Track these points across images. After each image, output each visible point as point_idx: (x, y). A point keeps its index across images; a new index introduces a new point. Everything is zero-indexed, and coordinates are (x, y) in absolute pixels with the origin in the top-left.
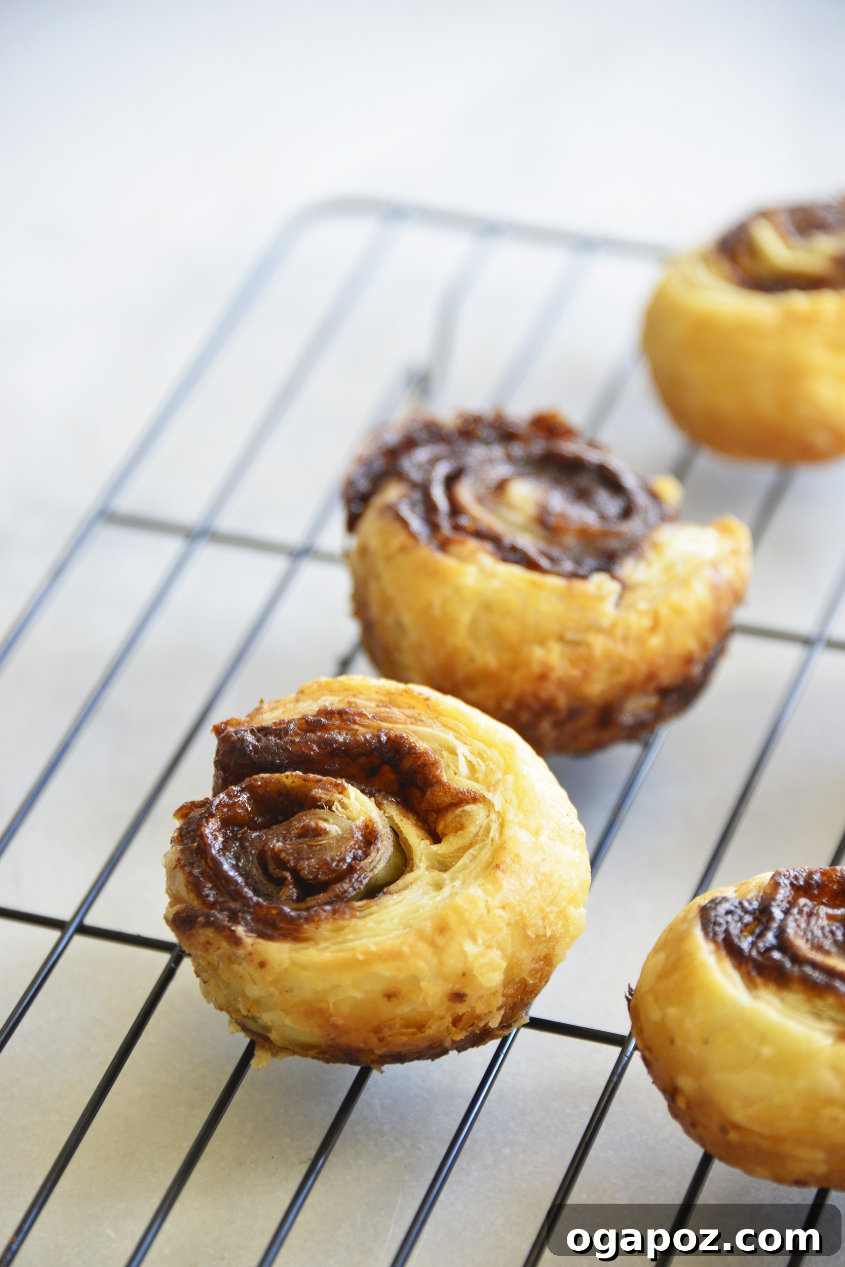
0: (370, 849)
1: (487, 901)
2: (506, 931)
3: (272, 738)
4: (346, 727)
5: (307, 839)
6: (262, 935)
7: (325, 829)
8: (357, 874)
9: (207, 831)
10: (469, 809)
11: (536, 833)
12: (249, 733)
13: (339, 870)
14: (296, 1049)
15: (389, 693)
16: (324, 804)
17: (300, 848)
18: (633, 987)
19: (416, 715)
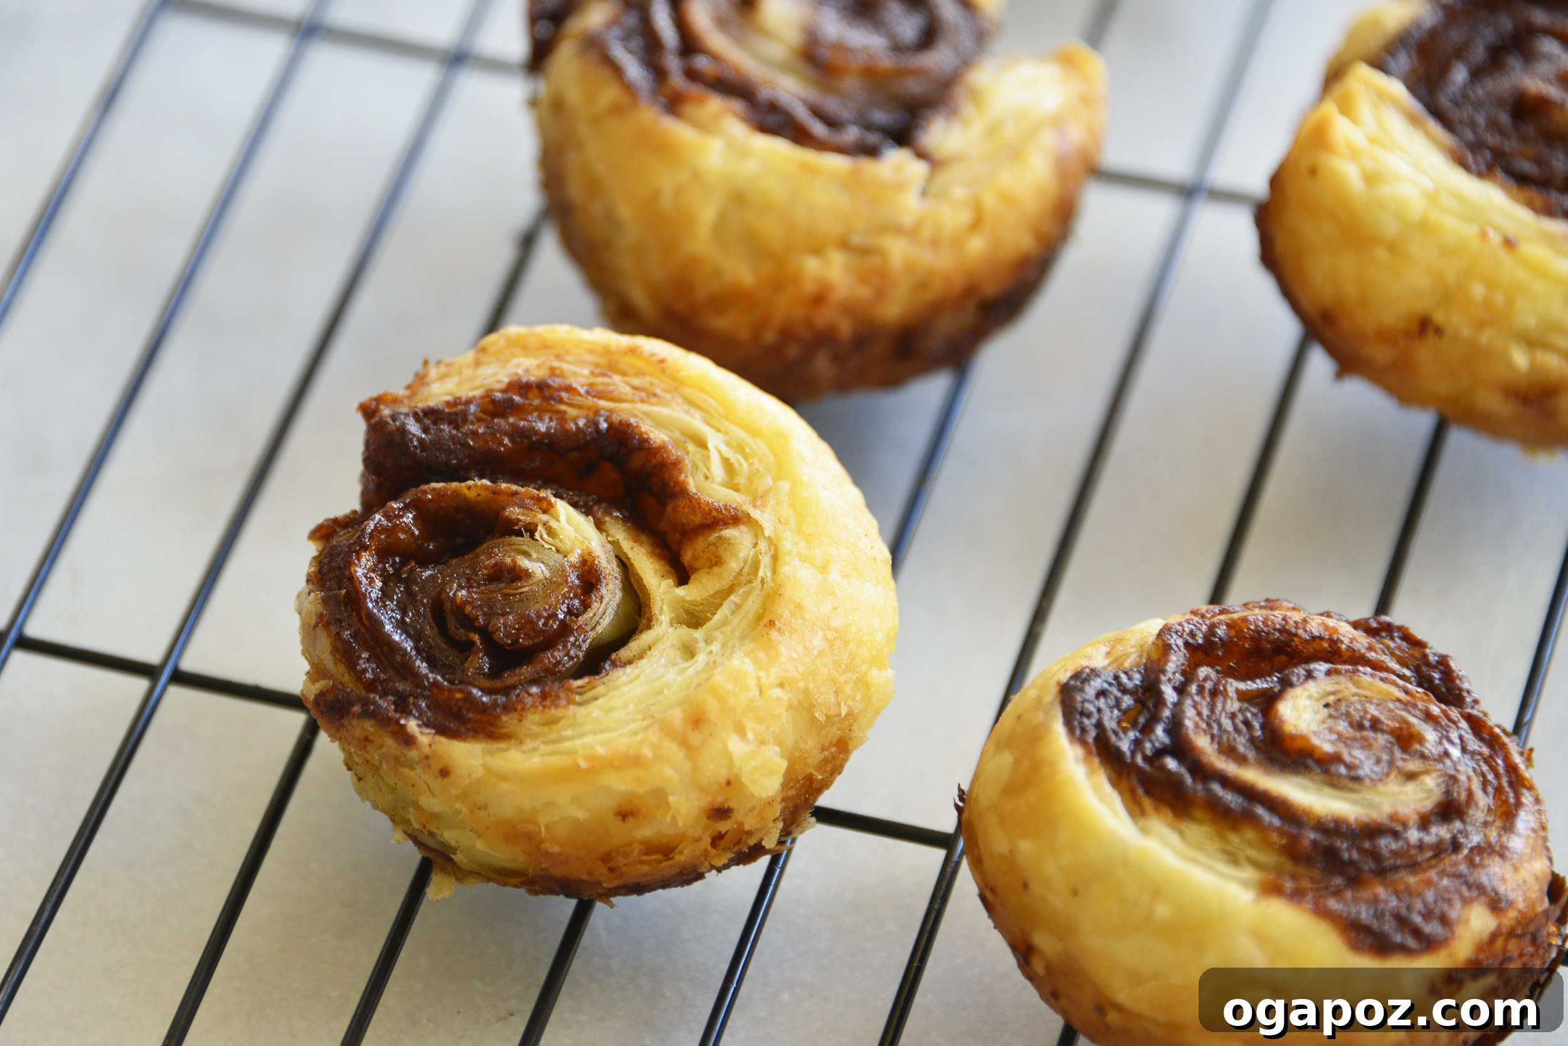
0: (590, 597)
1: (759, 678)
2: (785, 716)
3: (445, 427)
4: (549, 407)
5: (503, 585)
6: (442, 731)
7: (527, 570)
8: (574, 636)
9: (360, 572)
10: (728, 535)
11: (824, 569)
12: (412, 419)
13: (548, 631)
14: (491, 875)
15: (607, 352)
16: (522, 529)
17: (492, 598)
18: (965, 787)
19: (647, 386)
